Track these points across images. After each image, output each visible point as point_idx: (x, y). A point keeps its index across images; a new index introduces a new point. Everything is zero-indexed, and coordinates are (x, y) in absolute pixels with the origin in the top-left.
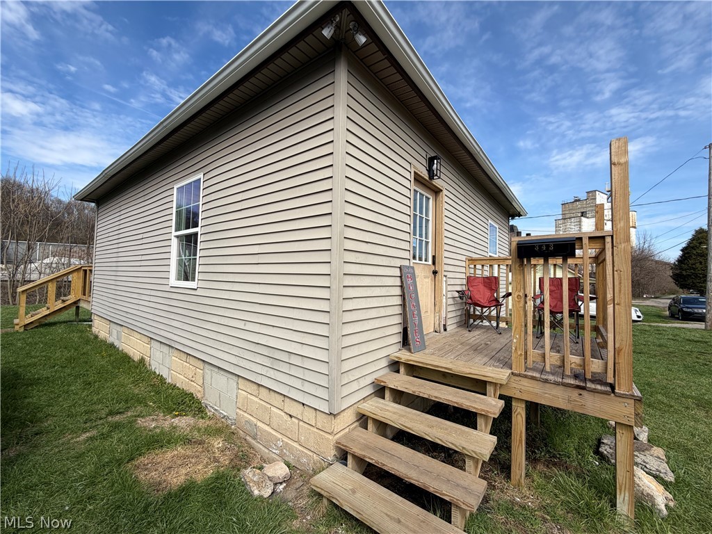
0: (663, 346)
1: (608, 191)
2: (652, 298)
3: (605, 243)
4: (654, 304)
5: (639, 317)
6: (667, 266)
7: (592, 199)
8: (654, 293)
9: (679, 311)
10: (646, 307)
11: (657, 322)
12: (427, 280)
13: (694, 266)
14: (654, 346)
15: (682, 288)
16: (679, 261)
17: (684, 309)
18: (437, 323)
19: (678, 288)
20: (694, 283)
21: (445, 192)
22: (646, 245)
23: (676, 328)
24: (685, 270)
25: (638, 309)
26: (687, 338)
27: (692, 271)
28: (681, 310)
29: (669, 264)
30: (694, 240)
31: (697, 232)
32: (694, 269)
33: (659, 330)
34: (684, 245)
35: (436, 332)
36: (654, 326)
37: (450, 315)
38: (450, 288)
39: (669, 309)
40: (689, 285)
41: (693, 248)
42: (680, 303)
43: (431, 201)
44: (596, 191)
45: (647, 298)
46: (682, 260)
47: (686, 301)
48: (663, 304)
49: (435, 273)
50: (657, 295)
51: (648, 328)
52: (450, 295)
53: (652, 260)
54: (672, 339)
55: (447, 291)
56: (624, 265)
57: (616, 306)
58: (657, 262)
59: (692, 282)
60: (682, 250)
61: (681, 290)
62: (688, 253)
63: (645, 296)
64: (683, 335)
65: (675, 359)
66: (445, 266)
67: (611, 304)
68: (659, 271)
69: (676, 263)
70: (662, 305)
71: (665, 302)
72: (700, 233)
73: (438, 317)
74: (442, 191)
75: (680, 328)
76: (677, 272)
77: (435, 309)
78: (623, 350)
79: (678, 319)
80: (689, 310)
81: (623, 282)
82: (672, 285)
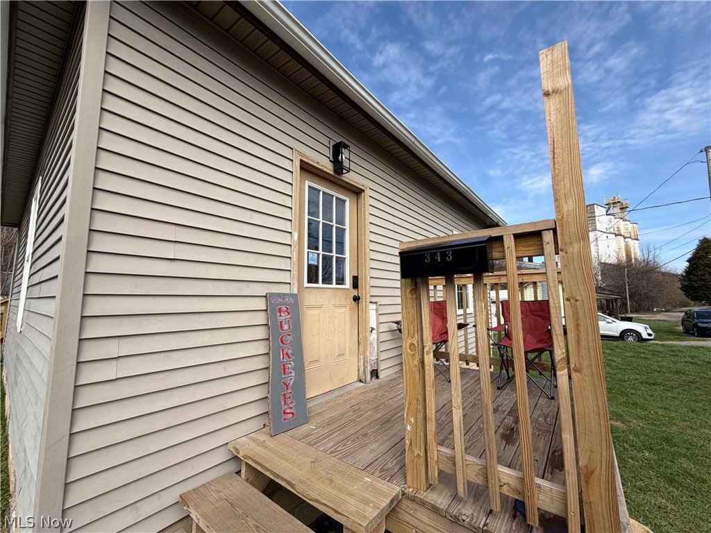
0: (680, 372)
1: (606, 205)
2: (663, 311)
3: (542, 245)
4: (667, 319)
5: (650, 335)
6: (675, 278)
7: (591, 213)
8: (664, 306)
9: (694, 326)
10: (658, 322)
11: (670, 340)
12: (342, 310)
13: (703, 277)
14: (670, 372)
15: (694, 301)
16: (686, 272)
17: (699, 324)
18: (362, 369)
19: (689, 301)
20: (705, 295)
21: (368, 192)
22: (651, 257)
23: (692, 347)
24: (695, 281)
25: (647, 326)
26: (708, 360)
27: (703, 282)
28: (696, 326)
29: (676, 275)
30: (700, 250)
31: (701, 241)
32: (704, 280)
33: (673, 351)
34: (689, 256)
35: (361, 381)
36: (667, 346)
37: (384, 356)
38: (383, 319)
39: (683, 324)
40: (701, 296)
41: (699, 258)
42: (694, 318)
43: (347, 204)
44: (593, 204)
45: (658, 312)
46: (689, 271)
47: (701, 315)
48: (675, 317)
49: (356, 299)
50: (668, 308)
51: (661, 349)
52: (383, 328)
53: (659, 272)
54: (691, 363)
55: (379, 323)
56: (581, 288)
57: (574, 375)
58: (664, 274)
59: (704, 293)
60: (688, 261)
61: (693, 302)
62: (696, 264)
63: (655, 310)
64: (702, 357)
65: (697, 392)
66: (372, 289)
67: (562, 369)
68: (667, 283)
69: (684, 274)
70: (674, 319)
71: (677, 316)
72: (705, 243)
73: (362, 361)
74: (364, 191)
75: (697, 348)
76: (686, 283)
77: (358, 349)
78: (597, 471)
79: (693, 335)
80: (705, 325)
81: (582, 322)
82: (682, 297)
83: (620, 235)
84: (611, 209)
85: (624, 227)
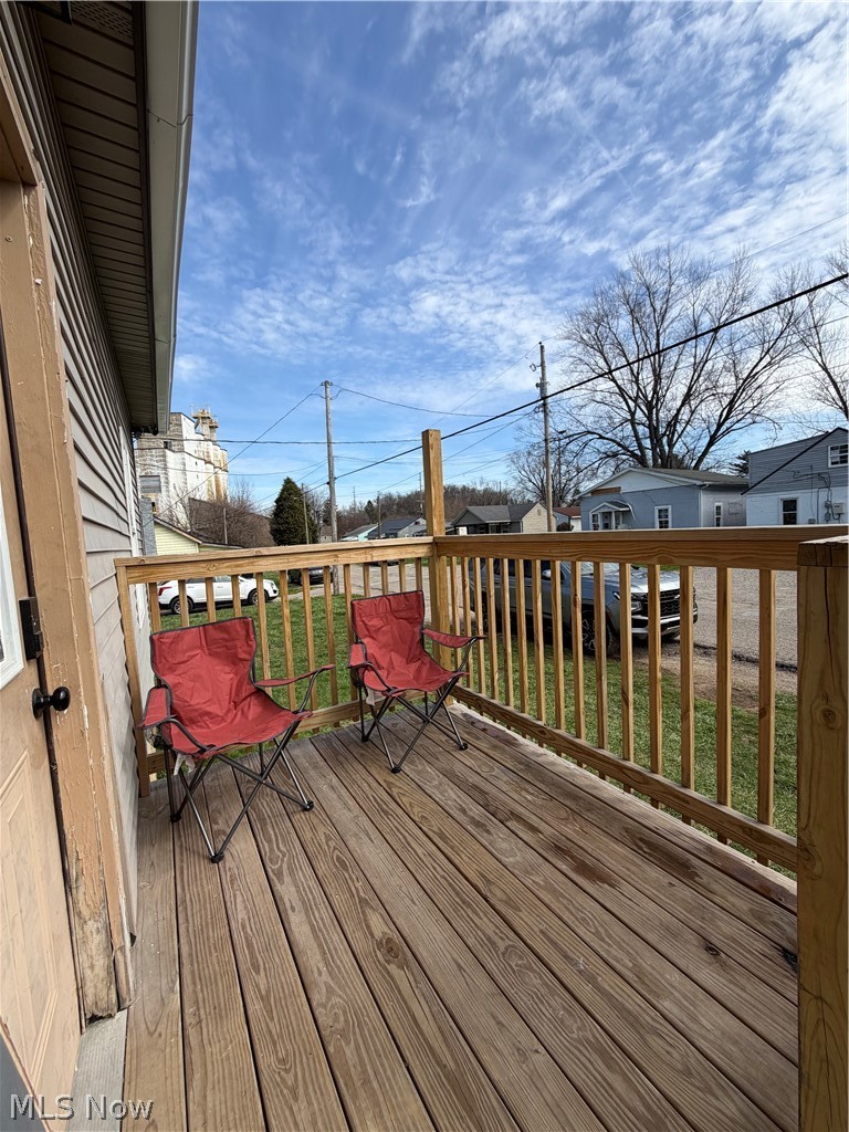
1: (195, 418)
7: (177, 424)
44: (180, 413)
83: (210, 462)
84: (200, 426)
85: (215, 452)
